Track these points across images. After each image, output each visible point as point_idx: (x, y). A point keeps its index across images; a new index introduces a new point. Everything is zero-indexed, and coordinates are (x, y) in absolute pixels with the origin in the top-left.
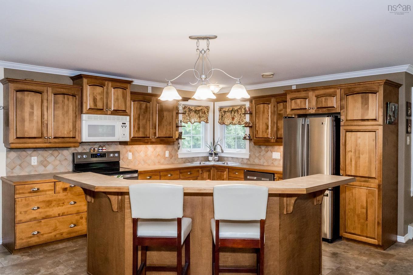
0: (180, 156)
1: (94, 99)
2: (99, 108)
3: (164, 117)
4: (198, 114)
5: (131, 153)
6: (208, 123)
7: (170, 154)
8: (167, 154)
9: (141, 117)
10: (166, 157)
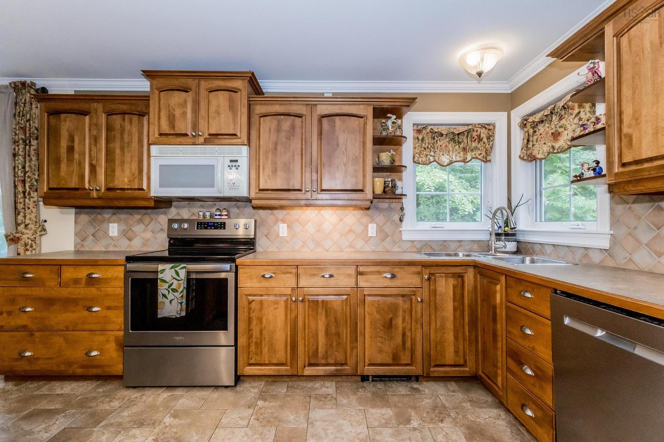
0: (405, 237)
1: (169, 116)
2: (179, 132)
3: (338, 145)
4: (460, 143)
5: (286, 225)
6: (490, 161)
7: (380, 230)
8: (372, 230)
9: (279, 147)
10: (369, 236)
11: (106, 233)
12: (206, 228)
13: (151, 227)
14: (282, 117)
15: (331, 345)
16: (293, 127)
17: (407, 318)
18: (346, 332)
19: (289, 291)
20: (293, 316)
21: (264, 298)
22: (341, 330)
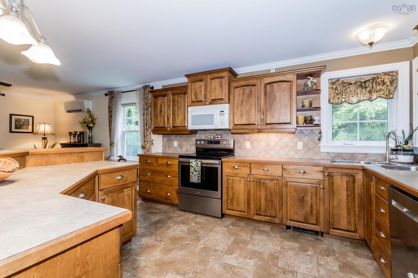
1: (195, 93)
2: (199, 100)
3: (275, 99)
4: (366, 87)
5: (249, 142)
6: (392, 98)
7: (305, 145)
8: (300, 145)
10: (298, 149)
11: (173, 145)
12: (211, 144)
13: (189, 143)
14: (245, 87)
15: (268, 206)
16: (251, 92)
17: (314, 197)
18: (276, 201)
19: (246, 176)
20: (248, 189)
21: (234, 178)
22: (273, 199)
